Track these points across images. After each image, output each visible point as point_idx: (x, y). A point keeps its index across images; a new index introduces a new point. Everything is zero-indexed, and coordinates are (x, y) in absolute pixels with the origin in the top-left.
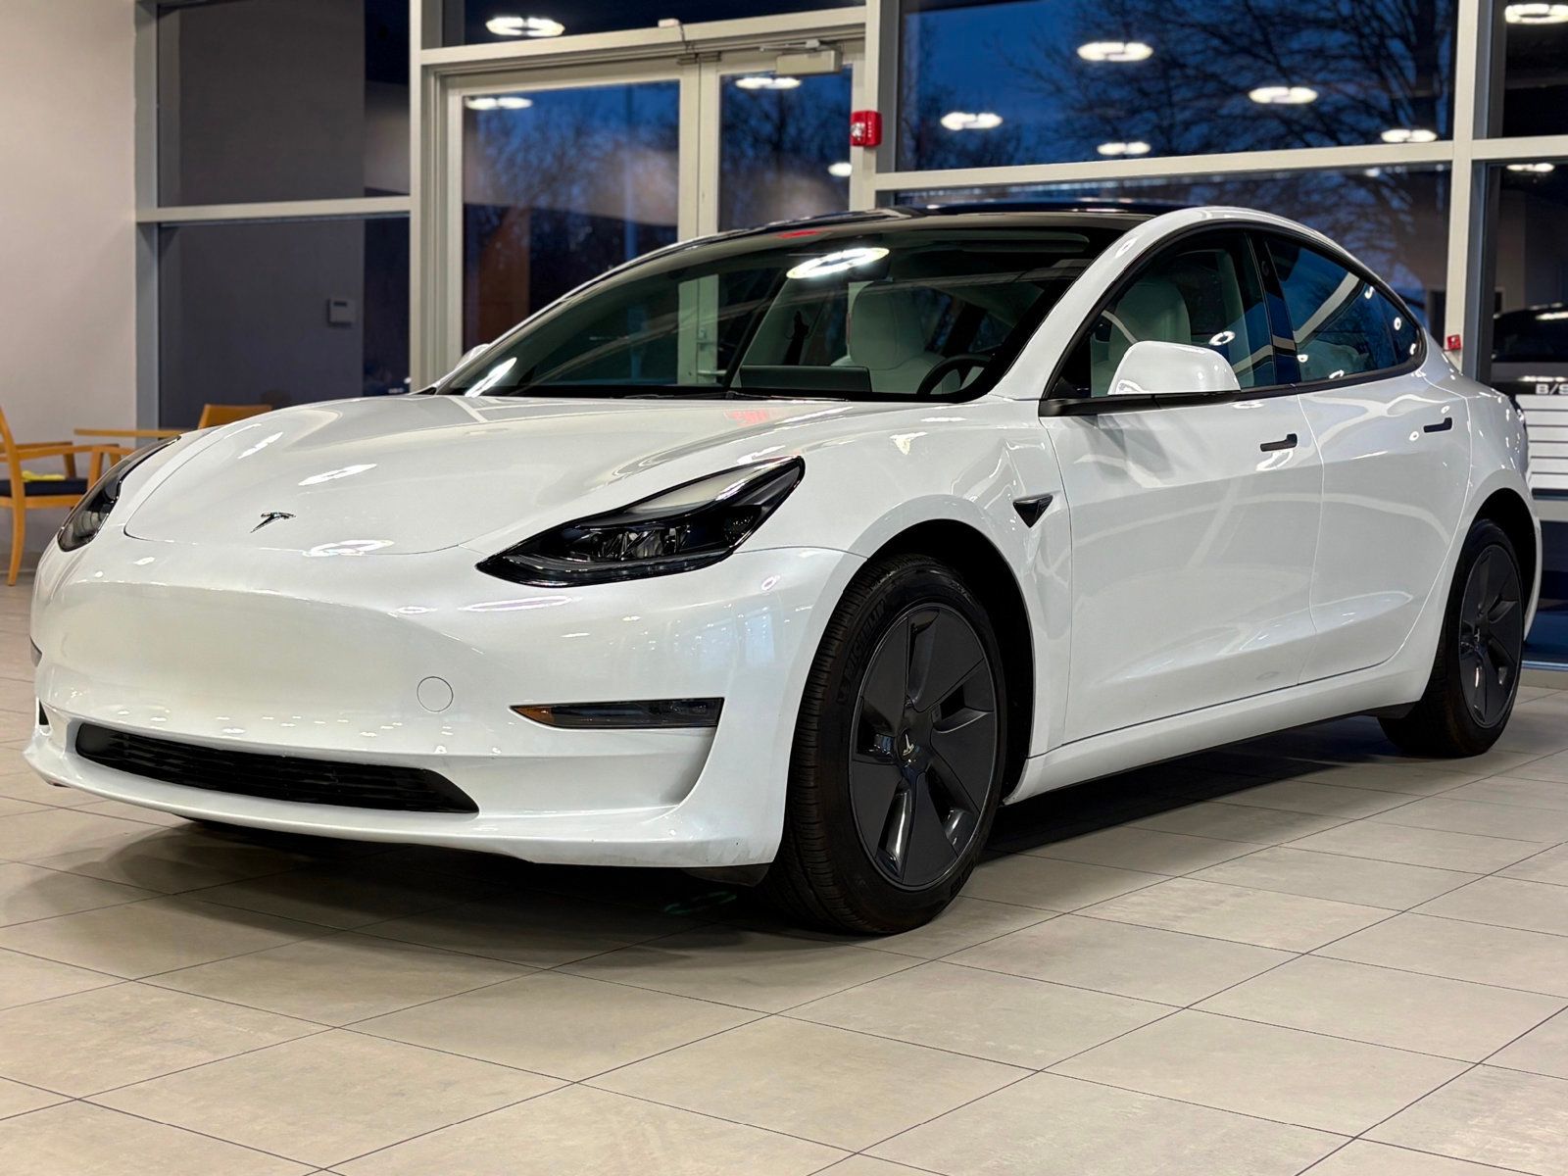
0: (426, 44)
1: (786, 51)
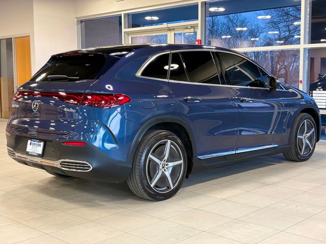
0: (124, 28)
1: (185, 29)
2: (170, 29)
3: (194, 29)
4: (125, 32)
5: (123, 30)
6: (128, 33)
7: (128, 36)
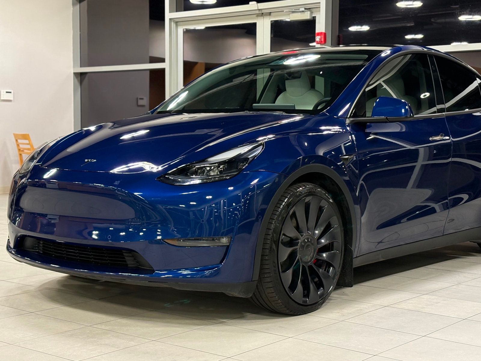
1: (293, 12)
2: (262, 14)
3: (312, 13)
4: (170, 19)
5: (168, 15)
6: (177, 22)
7: (177, 26)
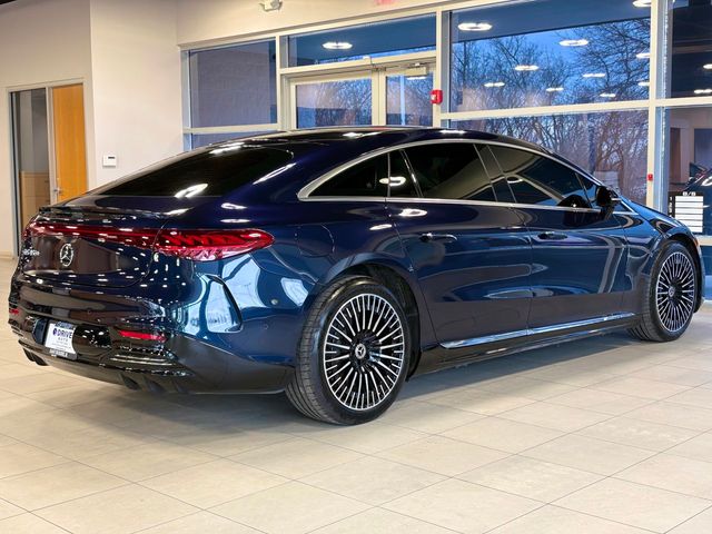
0: (281, 67)
1: (410, 67)
2: (376, 69)
3: (428, 68)
4: (282, 75)
5: (279, 71)
6: (289, 78)
7: (289, 82)
